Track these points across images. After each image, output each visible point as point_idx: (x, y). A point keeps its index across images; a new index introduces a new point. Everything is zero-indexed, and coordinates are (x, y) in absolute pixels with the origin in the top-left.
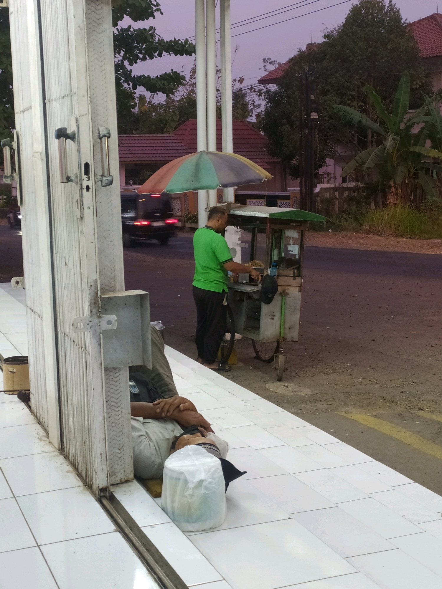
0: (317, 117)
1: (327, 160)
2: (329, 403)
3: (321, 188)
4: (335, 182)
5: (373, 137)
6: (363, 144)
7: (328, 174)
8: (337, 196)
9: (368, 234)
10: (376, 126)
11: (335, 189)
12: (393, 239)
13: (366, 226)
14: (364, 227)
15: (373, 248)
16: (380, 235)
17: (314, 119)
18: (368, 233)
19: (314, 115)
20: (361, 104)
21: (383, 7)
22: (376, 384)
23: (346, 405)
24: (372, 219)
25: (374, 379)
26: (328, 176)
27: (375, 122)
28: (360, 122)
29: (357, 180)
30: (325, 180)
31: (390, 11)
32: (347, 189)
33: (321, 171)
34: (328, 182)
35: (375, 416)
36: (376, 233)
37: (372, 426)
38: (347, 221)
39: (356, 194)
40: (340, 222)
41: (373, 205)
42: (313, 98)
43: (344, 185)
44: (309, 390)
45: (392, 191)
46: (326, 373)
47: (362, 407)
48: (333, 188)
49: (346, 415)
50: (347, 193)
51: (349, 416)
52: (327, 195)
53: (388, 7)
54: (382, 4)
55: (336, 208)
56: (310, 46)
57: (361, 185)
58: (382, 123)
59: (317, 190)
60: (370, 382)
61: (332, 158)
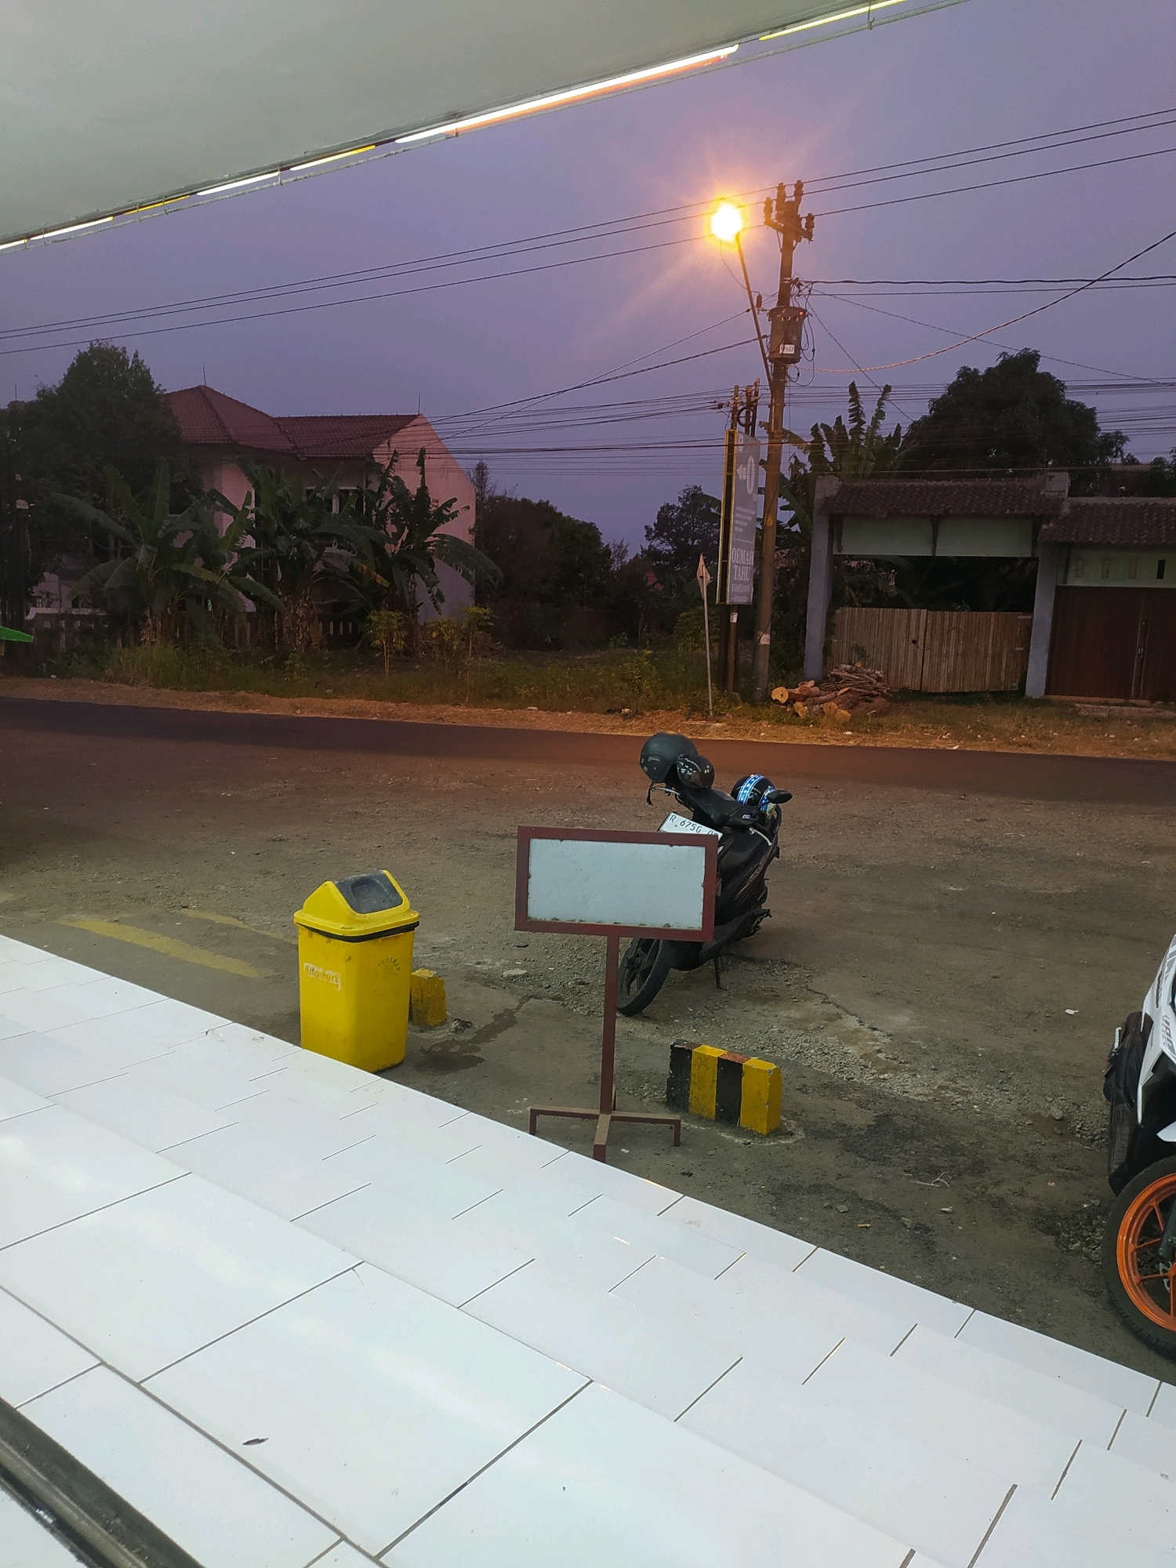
0: (27, 508)
1: (46, 574)
2: (43, 910)
3: (37, 614)
4: (60, 607)
5: (116, 545)
6: (102, 555)
7: (48, 594)
8: (64, 626)
9: (113, 683)
10: (121, 530)
11: (59, 617)
12: (151, 689)
13: (109, 672)
14: (107, 672)
15: (121, 702)
16: (132, 685)
17: (21, 509)
18: (112, 680)
19: (22, 504)
20: (95, 495)
21: (126, 361)
22: (119, 879)
23: (71, 910)
24: (119, 661)
25: (116, 873)
26: (48, 596)
27: (120, 524)
28: (96, 523)
29: (95, 607)
30: (45, 603)
31: (135, 369)
32: (80, 617)
33: (36, 591)
34: (48, 606)
35: (116, 921)
36: (126, 682)
37: (109, 935)
38: (80, 663)
39: (93, 626)
40: (70, 664)
41: (119, 642)
42: (19, 478)
43: (75, 612)
44: (11, 895)
45: (149, 624)
46: (41, 871)
47: (96, 912)
48: (56, 615)
49: (69, 924)
50: (79, 623)
51: (76, 925)
52: (47, 625)
55: (62, 645)
56: (13, 404)
57: (102, 614)
58: (132, 527)
59: (30, 617)
60: (111, 878)
61: (52, 572)
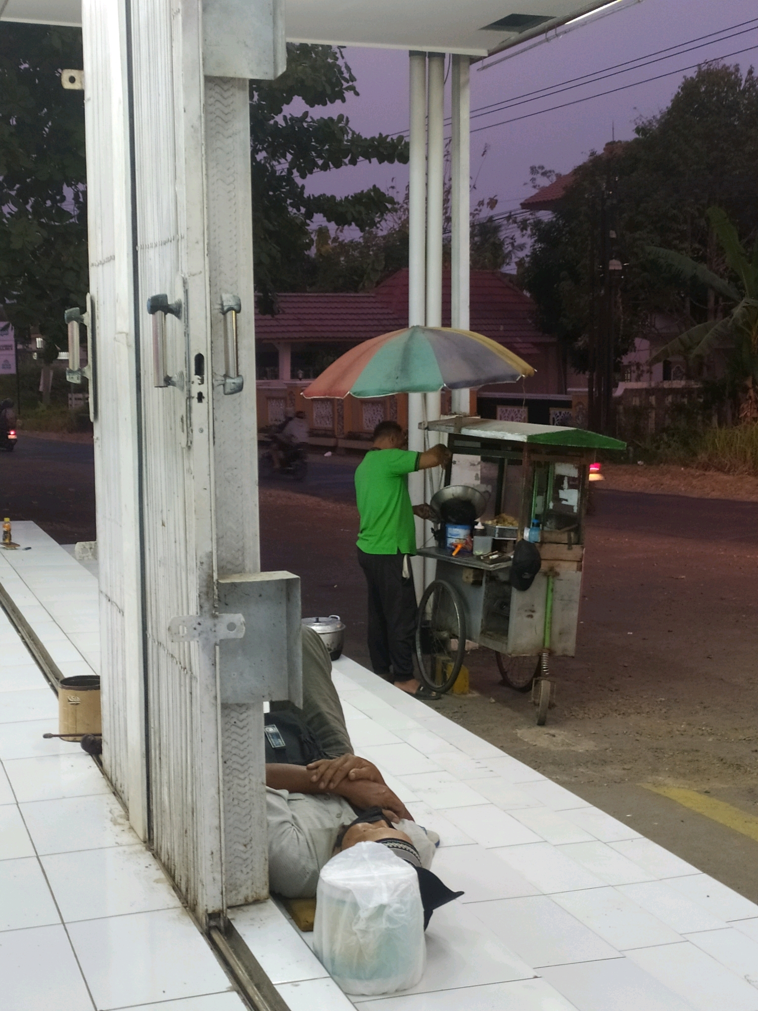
0: (621, 268)
1: (637, 341)
2: (626, 767)
3: (626, 390)
4: (651, 379)
5: (717, 302)
6: (700, 314)
7: (638, 365)
8: (654, 402)
9: (706, 470)
10: (722, 283)
11: (649, 392)
12: (751, 479)
13: (703, 457)
14: (699, 457)
15: (715, 495)
16: (728, 473)
17: (615, 270)
18: (706, 467)
19: (615, 265)
20: (697, 246)
21: (738, 81)
22: (711, 734)
23: (655, 771)
24: (714, 443)
25: (707, 726)
26: (638, 368)
27: (722, 276)
28: (694, 278)
29: (689, 377)
30: (634, 375)
31: (749, 88)
32: (672, 391)
33: (625, 360)
34: (638, 379)
35: (707, 792)
36: (720, 469)
37: (698, 810)
38: (670, 447)
39: (685, 400)
40: (658, 448)
41: (715, 420)
42: (613, 235)
43: (666, 385)
44: (592, 743)
45: (750, 397)
46: (623, 714)
47: (684, 775)
48: (646, 389)
49: (655, 790)
50: (670, 399)
51: (661, 791)
52: (636, 402)
53: (746, 81)
54: (736, 77)
55: (652, 424)
56: (611, 146)
57: (695, 385)
58: (735, 279)
59: (618, 392)
60: (700, 732)
61: (645, 337)
